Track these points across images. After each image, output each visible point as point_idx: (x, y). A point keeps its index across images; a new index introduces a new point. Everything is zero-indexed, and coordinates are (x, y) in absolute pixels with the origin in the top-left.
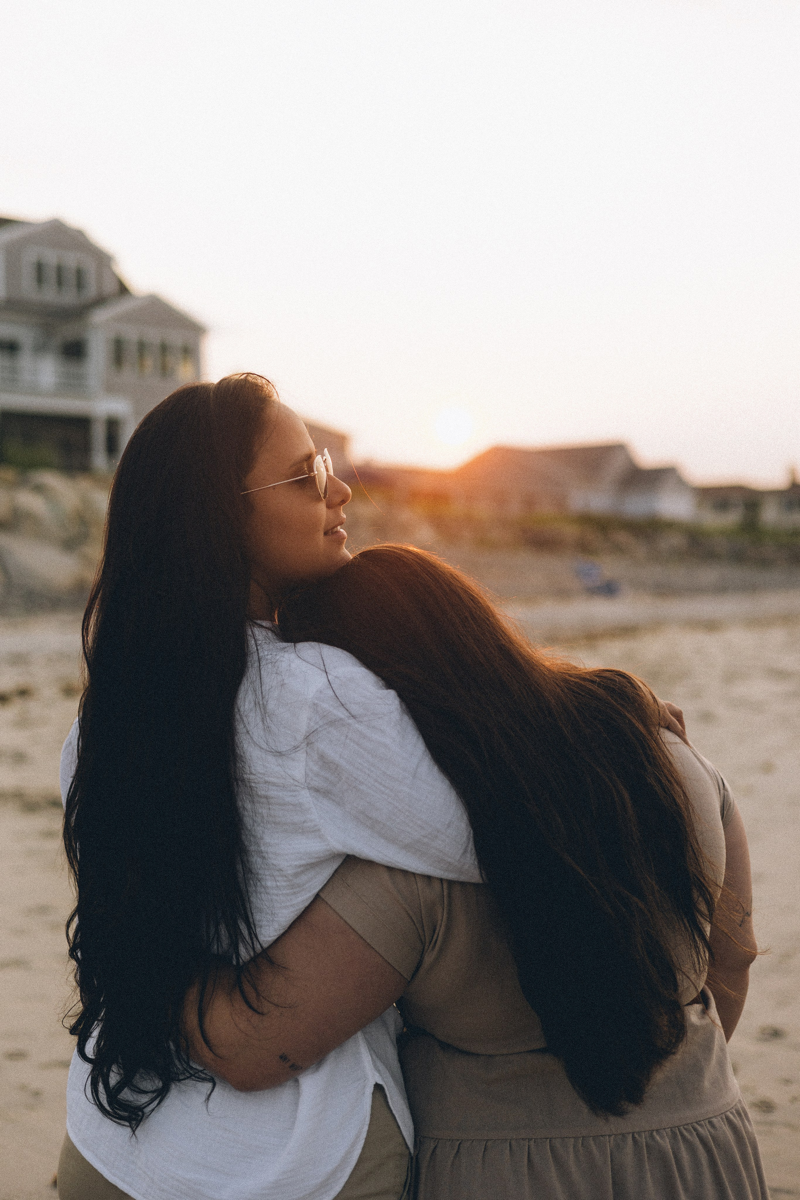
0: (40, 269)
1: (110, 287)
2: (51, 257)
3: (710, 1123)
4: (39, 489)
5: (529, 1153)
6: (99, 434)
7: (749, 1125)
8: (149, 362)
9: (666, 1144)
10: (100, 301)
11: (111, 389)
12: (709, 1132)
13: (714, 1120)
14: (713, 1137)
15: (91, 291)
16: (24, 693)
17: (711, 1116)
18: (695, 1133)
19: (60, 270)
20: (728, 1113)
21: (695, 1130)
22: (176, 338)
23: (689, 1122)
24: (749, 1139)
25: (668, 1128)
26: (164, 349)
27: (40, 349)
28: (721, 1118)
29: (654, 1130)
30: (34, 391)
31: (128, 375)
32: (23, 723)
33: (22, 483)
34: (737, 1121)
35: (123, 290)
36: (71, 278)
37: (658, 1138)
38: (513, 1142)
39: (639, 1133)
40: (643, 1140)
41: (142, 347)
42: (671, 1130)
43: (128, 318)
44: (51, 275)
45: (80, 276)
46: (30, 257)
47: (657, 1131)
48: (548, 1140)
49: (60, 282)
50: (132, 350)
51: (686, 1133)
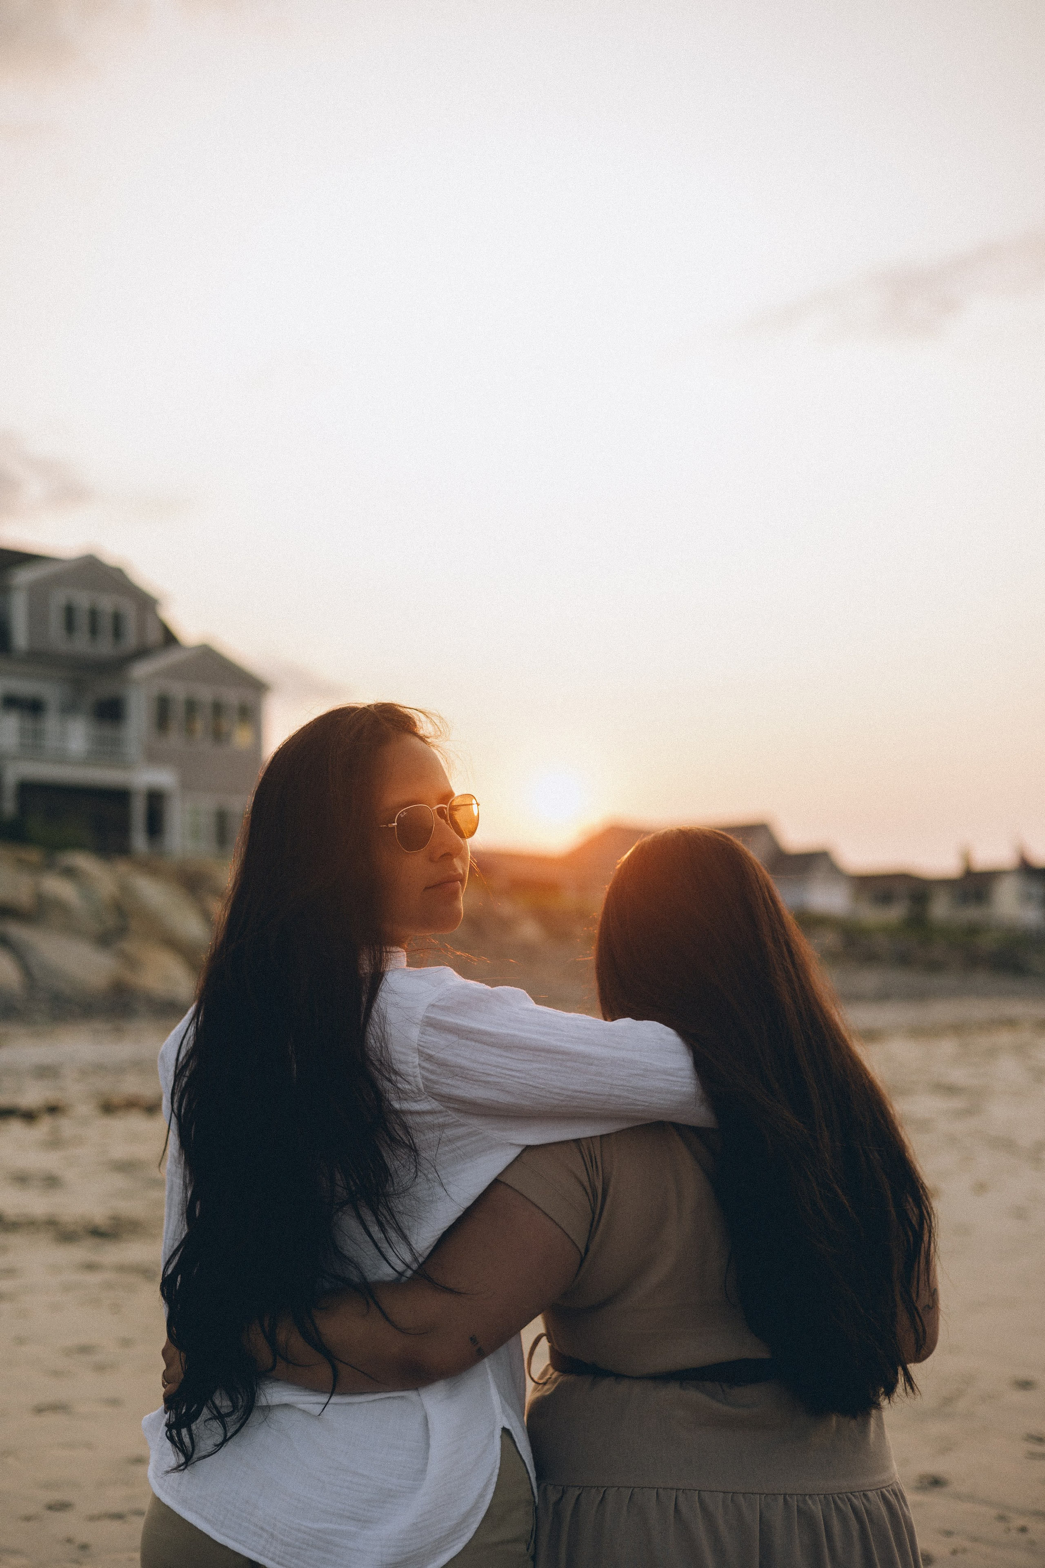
0: (69, 612)
1: (154, 636)
2: (83, 600)
3: (865, 1495)
4: (70, 873)
5: (676, 1504)
6: (139, 810)
7: (906, 1508)
8: (200, 726)
9: (817, 1509)
10: (142, 653)
11: (153, 757)
12: (863, 1503)
13: (869, 1493)
14: (867, 1511)
15: (131, 640)
16: (53, 1110)
17: (866, 1488)
18: (848, 1504)
19: (94, 615)
20: (884, 1490)
21: (849, 1500)
22: (232, 696)
23: (844, 1491)
24: (906, 1522)
25: (822, 1494)
26: (218, 709)
27: (69, 709)
28: (877, 1493)
29: (807, 1495)
30: (62, 758)
31: (175, 739)
32: (55, 1143)
33: (49, 866)
34: (892, 1499)
35: (169, 639)
36: (106, 624)
37: (810, 1502)
38: (661, 1491)
39: (791, 1495)
40: (794, 1503)
41: (191, 707)
42: (825, 1497)
43: (176, 672)
44: (82, 621)
45: (117, 620)
46: (58, 599)
47: (810, 1495)
48: (697, 1492)
49: (94, 630)
50: (178, 711)
51: (839, 1502)
